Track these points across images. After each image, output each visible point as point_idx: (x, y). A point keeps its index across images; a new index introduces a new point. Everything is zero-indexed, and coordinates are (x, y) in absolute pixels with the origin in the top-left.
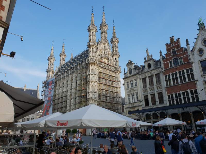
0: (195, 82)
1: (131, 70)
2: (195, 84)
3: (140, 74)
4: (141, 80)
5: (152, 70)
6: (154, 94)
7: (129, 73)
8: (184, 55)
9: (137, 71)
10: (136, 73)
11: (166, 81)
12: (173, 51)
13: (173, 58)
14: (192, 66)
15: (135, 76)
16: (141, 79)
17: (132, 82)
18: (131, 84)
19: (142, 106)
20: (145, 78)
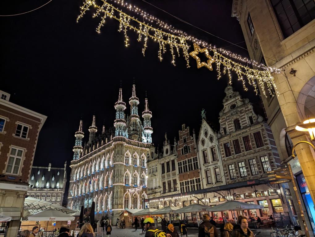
0: (199, 171)
1: (153, 153)
2: (199, 172)
3: (160, 159)
4: (161, 165)
5: (169, 156)
6: (170, 181)
7: (151, 157)
8: (191, 144)
9: (158, 155)
11: (179, 168)
12: (184, 138)
13: (184, 146)
14: (197, 155)
15: (156, 160)
17: (153, 167)
18: (153, 169)
19: (160, 192)
20: (164, 164)
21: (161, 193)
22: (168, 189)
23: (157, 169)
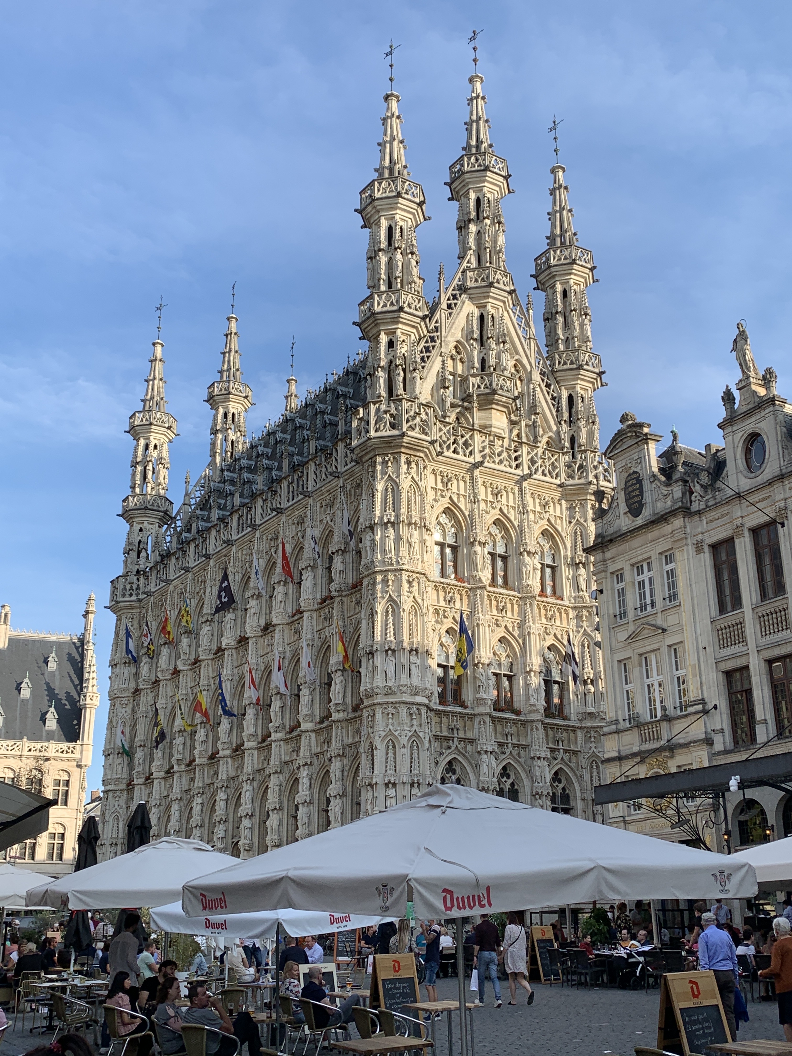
1: (639, 481)
3: (699, 513)
4: (707, 557)
5: (770, 483)
7: (623, 507)
9: (677, 491)
10: (674, 502)
15: (667, 529)
16: (706, 549)
17: (646, 576)
18: (641, 584)
19: (709, 742)
20: (729, 542)
21: (718, 746)
22: (770, 716)
23: (672, 585)
